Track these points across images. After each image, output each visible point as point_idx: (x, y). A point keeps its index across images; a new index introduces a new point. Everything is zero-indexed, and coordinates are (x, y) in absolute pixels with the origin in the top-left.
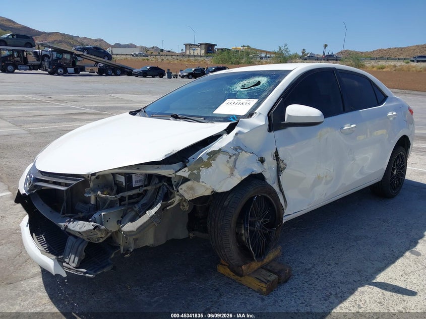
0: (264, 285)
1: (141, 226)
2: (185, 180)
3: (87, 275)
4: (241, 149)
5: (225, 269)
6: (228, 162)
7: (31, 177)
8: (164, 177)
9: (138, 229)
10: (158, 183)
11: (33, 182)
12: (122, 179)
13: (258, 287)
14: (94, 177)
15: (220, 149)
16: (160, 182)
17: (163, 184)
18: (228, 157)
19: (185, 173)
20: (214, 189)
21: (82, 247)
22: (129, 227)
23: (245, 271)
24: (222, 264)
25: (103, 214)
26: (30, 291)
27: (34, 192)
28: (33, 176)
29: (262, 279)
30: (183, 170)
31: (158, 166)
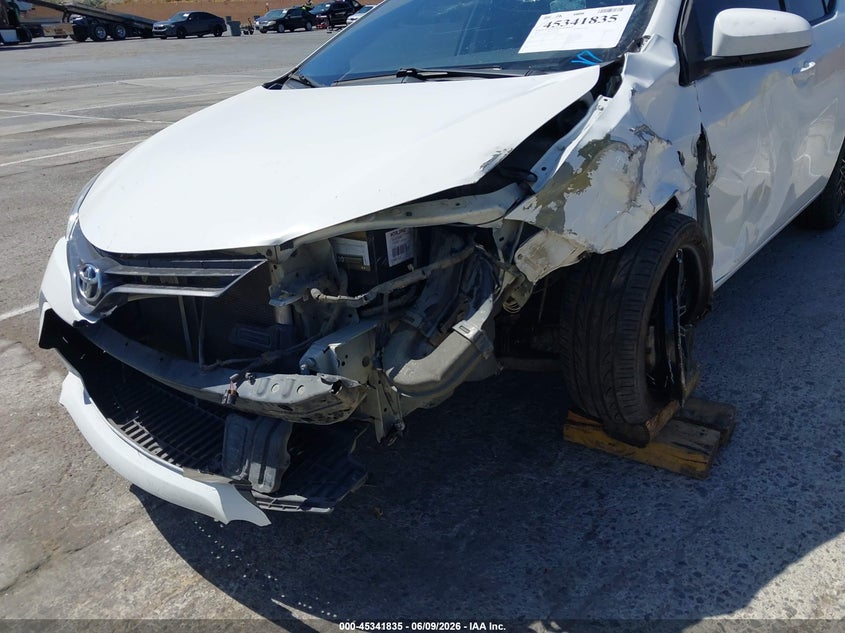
0: (700, 458)
1: (451, 367)
2: (530, 230)
3: (313, 510)
4: (652, 134)
5: (585, 432)
6: (626, 169)
7: (93, 274)
8: (474, 228)
9: (445, 375)
10: (463, 248)
11: (103, 287)
12: (361, 250)
13: (682, 462)
14: (289, 251)
15: (608, 136)
16: (466, 244)
17: (477, 250)
18: (627, 155)
19: (527, 212)
20: (593, 246)
21: (281, 441)
22: (413, 372)
23: (652, 434)
24: (574, 423)
25: (333, 347)
26: (136, 559)
27: (109, 313)
28: (97, 271)
29: (690, 444)
30: (526, 204)
31: (457, 200)
